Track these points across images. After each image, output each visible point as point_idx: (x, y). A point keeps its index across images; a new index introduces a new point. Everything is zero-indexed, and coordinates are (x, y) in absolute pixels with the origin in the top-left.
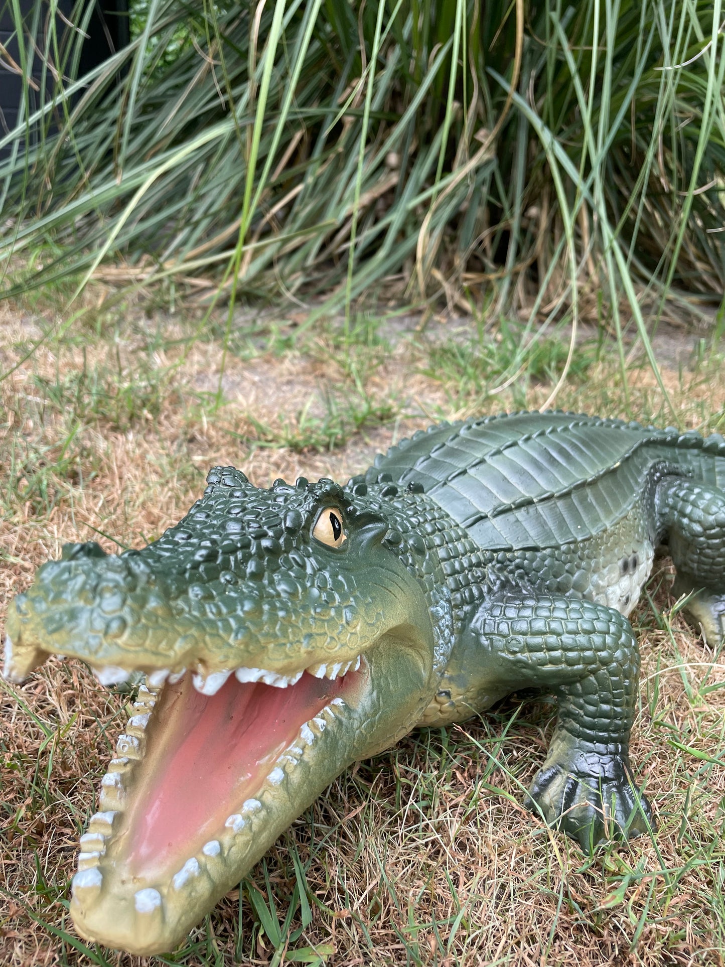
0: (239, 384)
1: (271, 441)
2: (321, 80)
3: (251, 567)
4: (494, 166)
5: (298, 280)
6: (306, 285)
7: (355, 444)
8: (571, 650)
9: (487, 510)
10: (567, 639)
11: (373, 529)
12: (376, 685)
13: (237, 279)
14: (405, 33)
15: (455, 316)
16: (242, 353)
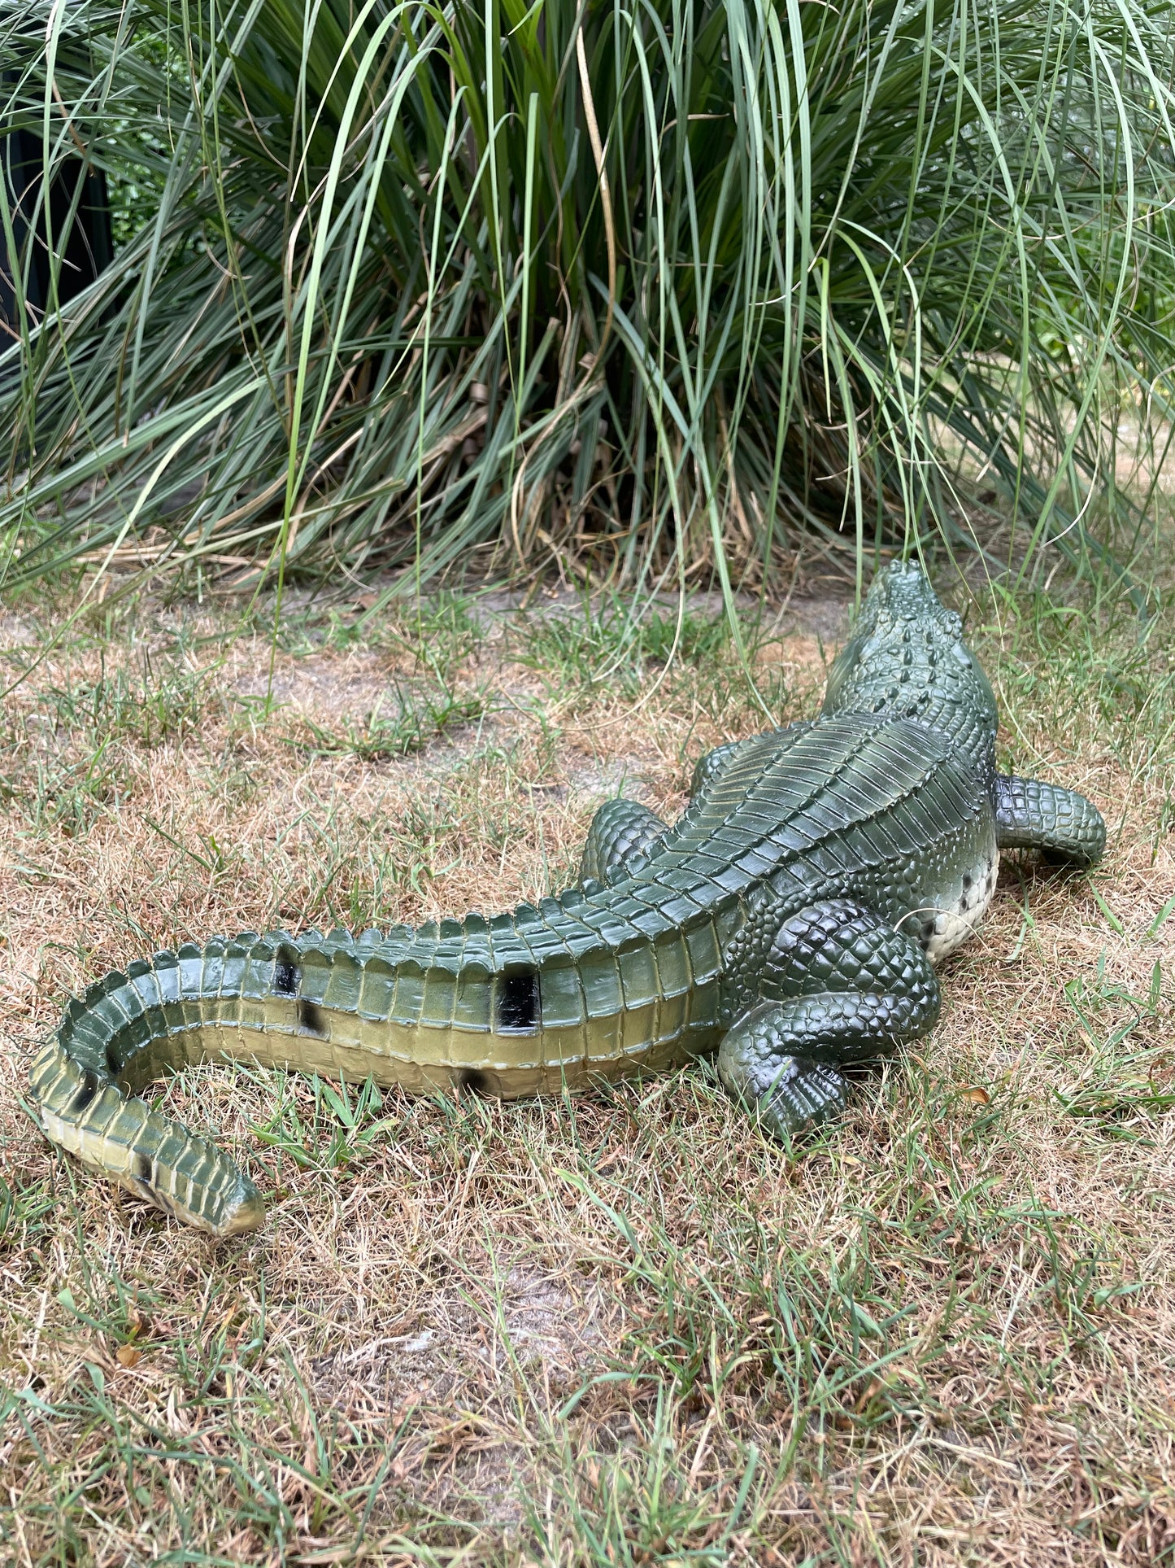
0: (291, 687)
1: (333, 749)
2: (379, 294)
4: (606, 397)
5: (364, 552)
6: (374, 558)
7: (437, 746)
13: (284, 556)
14: (481, 241)
15: (570, 588)
16: (294, 649)
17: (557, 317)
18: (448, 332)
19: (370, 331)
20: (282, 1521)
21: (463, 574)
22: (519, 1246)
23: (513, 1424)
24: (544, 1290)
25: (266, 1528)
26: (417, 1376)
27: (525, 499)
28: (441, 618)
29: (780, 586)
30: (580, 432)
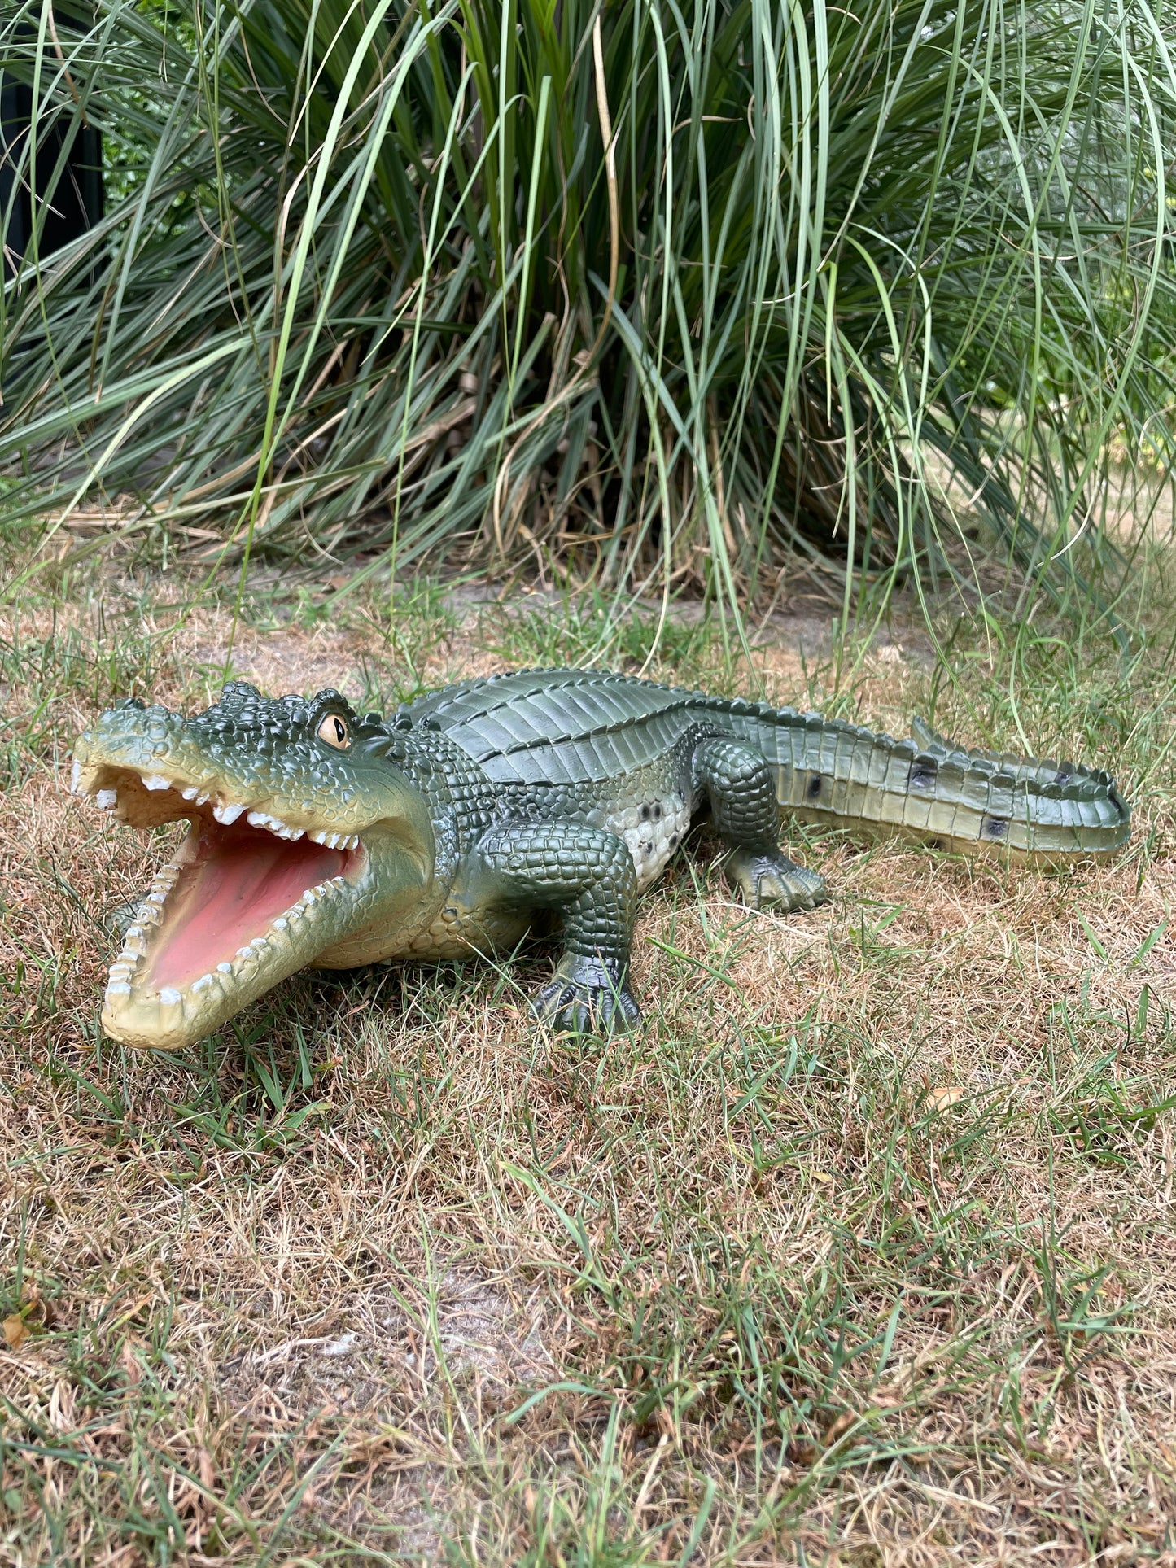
0: (253, 660)
2: (372, 276)
3: (261, 745)
4: (598, 395)
5: (339, 533)
6: (350, 541)
8: (566, 864)
9: (503, 748)
10: (564, 855)
11: (378, 741)
12: (374, 867)
13: (252, 529)
14: (482, 227)
15: (549, 587)
16: (258, 622)
17: (554, 312)
18: (441, 316)
19: (362, 311)
20: (172, 1537)
21: (439, 564)
22: (458, 1246)
23: (439, 1441)
24: (481, 1296)
25: (151, 1542)
26: (334, 1383)
27: (508, 495)
28: (415, 604)
29: (762, 601)
30: (569, 429)
